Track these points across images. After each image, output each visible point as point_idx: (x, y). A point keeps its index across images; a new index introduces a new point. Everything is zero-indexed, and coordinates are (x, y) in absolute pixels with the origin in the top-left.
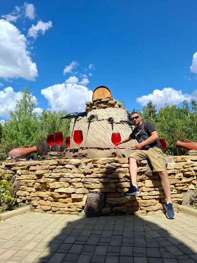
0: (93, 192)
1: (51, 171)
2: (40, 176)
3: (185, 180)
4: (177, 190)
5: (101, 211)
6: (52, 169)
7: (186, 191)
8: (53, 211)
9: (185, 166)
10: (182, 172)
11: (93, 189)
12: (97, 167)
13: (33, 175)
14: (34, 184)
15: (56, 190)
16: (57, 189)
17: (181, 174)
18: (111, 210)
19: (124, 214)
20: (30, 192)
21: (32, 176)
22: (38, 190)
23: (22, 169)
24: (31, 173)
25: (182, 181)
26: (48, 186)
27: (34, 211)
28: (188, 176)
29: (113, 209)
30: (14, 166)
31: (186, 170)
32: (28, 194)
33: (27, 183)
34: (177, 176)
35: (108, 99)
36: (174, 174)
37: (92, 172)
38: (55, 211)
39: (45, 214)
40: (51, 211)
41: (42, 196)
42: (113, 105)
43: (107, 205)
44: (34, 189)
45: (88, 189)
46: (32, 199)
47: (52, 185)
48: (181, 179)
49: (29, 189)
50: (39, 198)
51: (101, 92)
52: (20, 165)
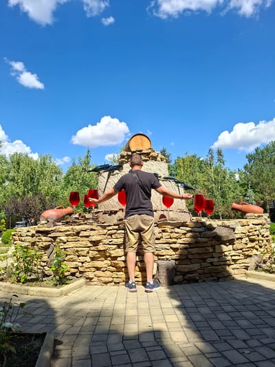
0: (163, 259)
1: (110, 237)
2: (95, 243)
3: (250, 245)
4: (244, 255)
5: (173, 280)
6: (111, 235)
7: (251, 256)
8: (115, 283)
9: (250, 230)
10: (248, 236)
11: (163, 256)
12: (167, 232)
13: (86, 242)
14: (88, 253)
15: (119, 259)
16: (120, 257)
17: (247, 239)
18: (183, 277)
19: (197, 281)
20: (82, 263)
21: (84, 243)
22: (93, 259)
23: (67, 235)
24: (82, 239)
25: (248, 246)
26: (108, 254)
27: (90, 285)
28: (252, 241)
29: (186, 277)
30: (53, 231)
31: (251, 234)
32: (80, 264)
33: (77, 251)
34: (244, 241)
35: (150, 151)
36: (241, 238)
37: (162, 237)
38: (118, 283)
39: (105, 287)
40: (113, 283)
41: (98, 266)
42: (155, 158)
43: (178, 273)
44: (88, 259)
45: (158, 255)
46: (86, 270)
47: (114, 253)
48: (246, 244)
49: (82, 259)
50: (94, 269)
51: (140, 141)
52: (62, 230)
